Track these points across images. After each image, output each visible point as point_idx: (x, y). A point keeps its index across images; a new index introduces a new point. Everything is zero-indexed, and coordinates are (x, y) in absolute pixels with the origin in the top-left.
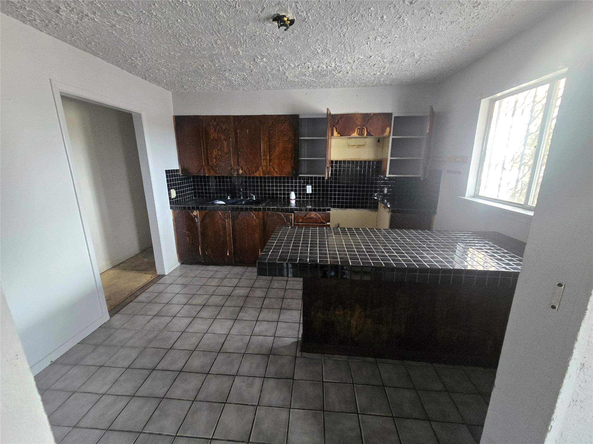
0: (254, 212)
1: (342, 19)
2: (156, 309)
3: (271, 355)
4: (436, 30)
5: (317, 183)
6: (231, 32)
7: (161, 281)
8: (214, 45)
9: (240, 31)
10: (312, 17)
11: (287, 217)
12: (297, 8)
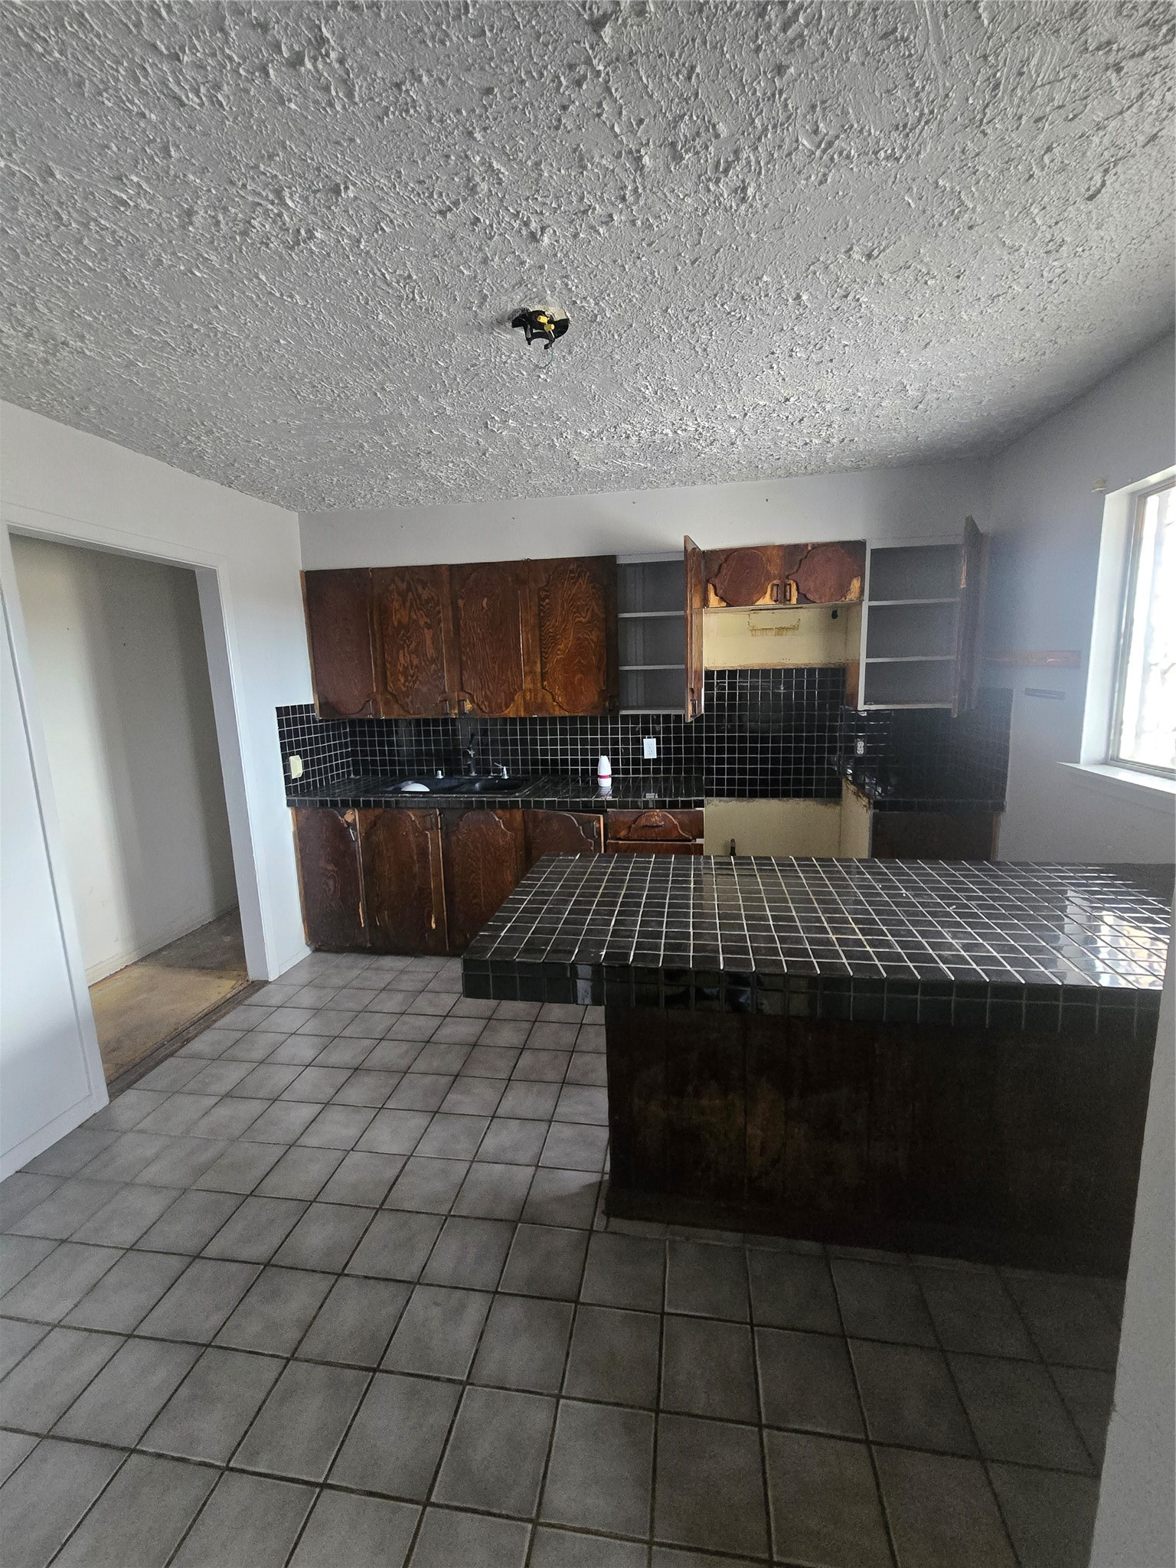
0: (499, 812)
1: (691, 311)
2: (232, 1075)
3: (520, 1225)
4: (954, 321)
5: (672, 732)
6: (415, 360)
7: (256, 998)
8: (379, 395)
9: (435, 356)
10: (613, 311)
11: (587, 824)
12: (570, 290)
